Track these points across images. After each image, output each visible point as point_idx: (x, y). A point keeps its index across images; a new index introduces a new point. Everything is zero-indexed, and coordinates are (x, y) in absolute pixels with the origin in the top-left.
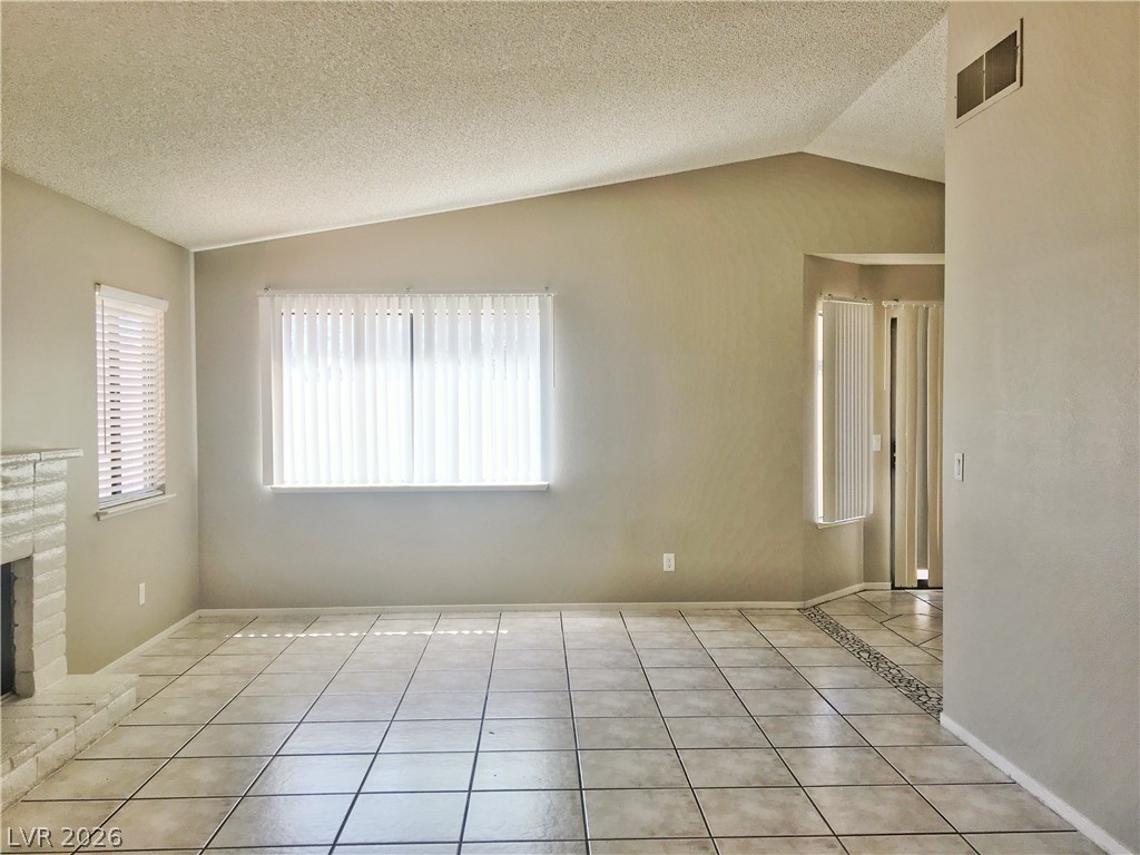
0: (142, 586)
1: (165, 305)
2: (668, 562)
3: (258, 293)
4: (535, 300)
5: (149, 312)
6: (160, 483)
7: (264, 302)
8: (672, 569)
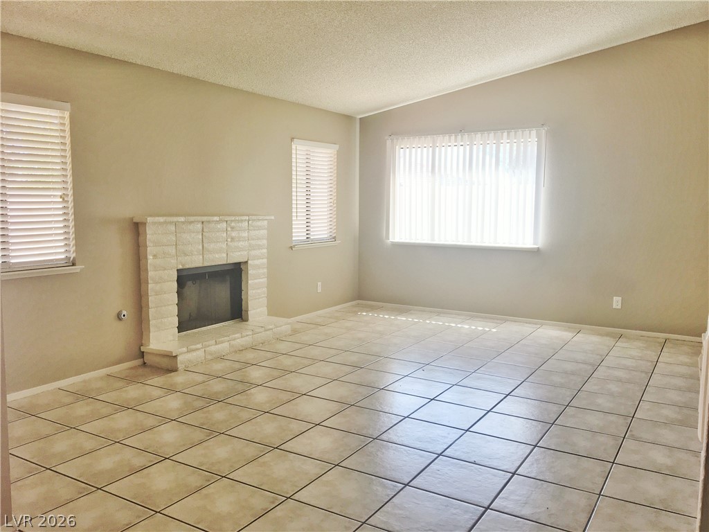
0: (319, 284)
1: (337, 147)
2: (617, 302)
3: (386, 138)
4: (534, 132)
5: (329, 151)
6: (334, 235)
7: (389, 143)
8: (619, 307)
